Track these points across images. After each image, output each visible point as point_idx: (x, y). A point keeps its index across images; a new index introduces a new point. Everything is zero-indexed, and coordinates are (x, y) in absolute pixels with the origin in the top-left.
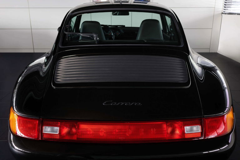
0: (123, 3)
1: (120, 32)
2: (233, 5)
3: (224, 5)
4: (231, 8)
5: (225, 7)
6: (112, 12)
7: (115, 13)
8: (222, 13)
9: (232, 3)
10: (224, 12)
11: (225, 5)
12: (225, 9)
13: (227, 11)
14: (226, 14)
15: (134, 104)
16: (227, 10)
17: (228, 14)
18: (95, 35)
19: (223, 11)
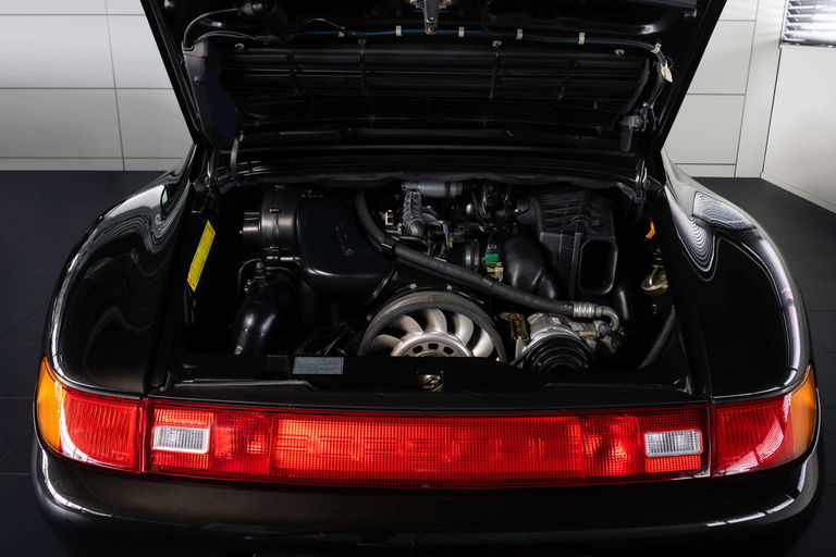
3: (787, 11)
5: (791, 20)
10: (788, 36)
11: (792, 12)
12: (790, 28)
13: (798, 35)
17: (801, 44)
19: (784, 32)
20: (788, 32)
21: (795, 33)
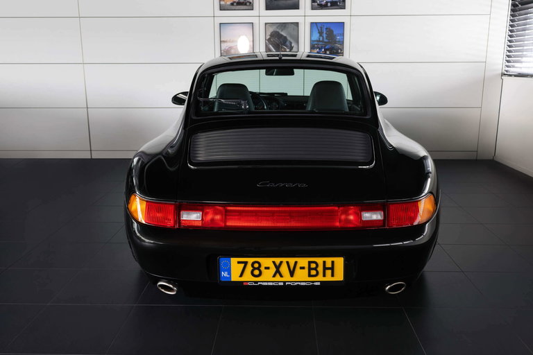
0: (283, 58)
1: (278, 103)
2: (525, 56)
3: (505, 56)
4: (521, 62)
5: (508, 61)
6: (265, 70)
7: (269, 72)
8: (503, 74)
9: (525, 53)
10: (507, 71)
11: (508, 56)
12: (507, 66)
13: (513, 70)
14: (510, 75)
15: (297, 185)
16: (513, 67)
17: (515, 76)
18: (243, 102)
19: (504, 69)
20: (507, 69)
21: (511, 70)
